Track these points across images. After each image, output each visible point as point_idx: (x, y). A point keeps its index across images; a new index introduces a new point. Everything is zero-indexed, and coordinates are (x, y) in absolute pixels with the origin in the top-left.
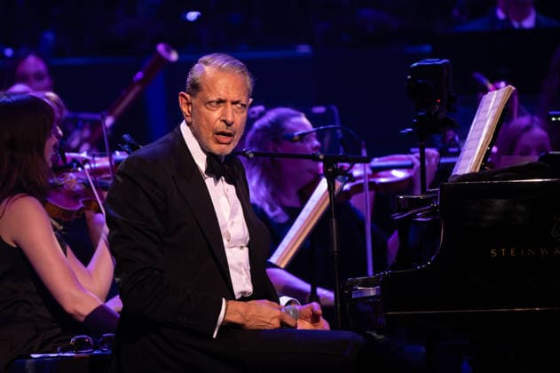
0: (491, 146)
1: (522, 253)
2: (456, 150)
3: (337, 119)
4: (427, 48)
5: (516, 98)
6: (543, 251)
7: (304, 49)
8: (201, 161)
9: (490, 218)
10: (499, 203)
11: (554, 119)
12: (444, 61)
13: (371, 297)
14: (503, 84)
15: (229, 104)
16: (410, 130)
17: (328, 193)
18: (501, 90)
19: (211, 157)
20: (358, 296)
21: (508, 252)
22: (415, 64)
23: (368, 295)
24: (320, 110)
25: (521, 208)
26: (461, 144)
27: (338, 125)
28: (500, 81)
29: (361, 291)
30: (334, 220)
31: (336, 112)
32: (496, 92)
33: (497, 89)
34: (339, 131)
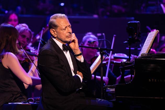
1: (158, 81)
2: (140, 49)
3: (105, 37)
4: (133, 18)
7: (96, 16)
9: (149, 70)
10: (152, 65)
12: (138, 22)
13: (112, 92)
16: (127, 42)
17: (101, 60)
20: (108, 91)
21: (154, 80)
22: (129, 22)
24: (99, 35)
25: (159, 67)
26: (141, 47)
27: (105, 39)
30: (102, 68)
34: (105, 41)
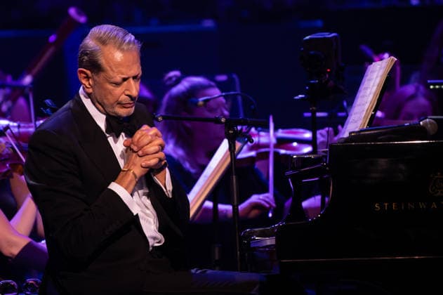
0: (375, 110)
1: (403, 207)
2: (344, 114)
3: (238, 87)
4: (319, 23)
5: (398, 68)
6: (422, 205)
7: (208, 23)
8: (101, 120)
9: (375, 175)
10: (382, 162)
11: (432, 87)
12: (333, 35)
13: (267, 246)
14: (386, 55)
15: (131, 80)
16: (302, 96)
17: (229, 153)
18: (384, 61)
19: (110, 119)
20: (256, 245)
21: (390, 206)
22: (307, 38)
23: (265, 245)
24: (222, 78)
25: (402, 167)
26: (348, 110)
28: (384, 53)
29: (259, 241)
30: (234, 177)
31: (237, 80)
32: (380, 63)
33: (381, 59)
34: (240, 98)
